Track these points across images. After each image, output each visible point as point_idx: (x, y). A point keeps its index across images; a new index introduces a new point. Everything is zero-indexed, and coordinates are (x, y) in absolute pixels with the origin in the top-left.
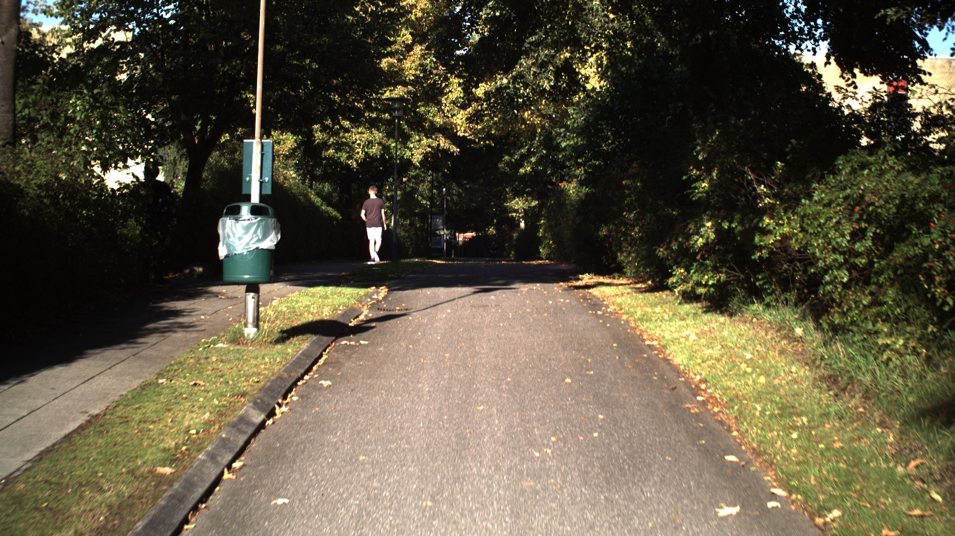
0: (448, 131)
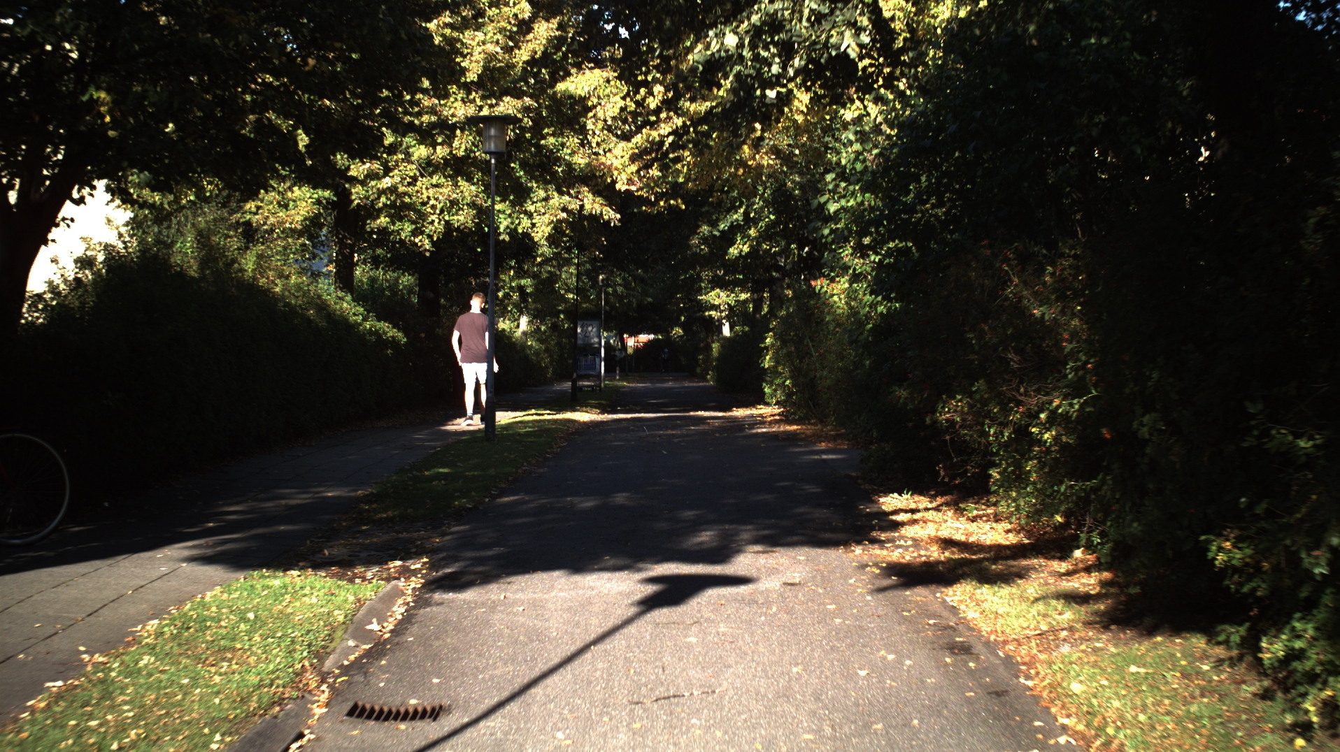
0: (597, 181)
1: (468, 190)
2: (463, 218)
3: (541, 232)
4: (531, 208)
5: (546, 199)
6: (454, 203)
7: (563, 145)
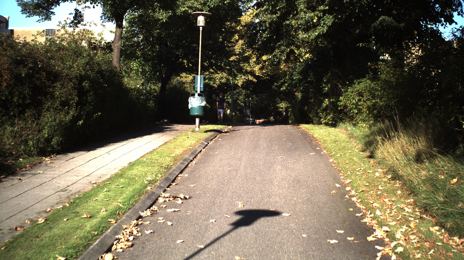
0: (252, 73)
1: (225, 75)
2: (223, 81)
3: (240, 84)
4: (238, 79)
5: (241, 77)
6: (222, 77)
7: (245, 65)
